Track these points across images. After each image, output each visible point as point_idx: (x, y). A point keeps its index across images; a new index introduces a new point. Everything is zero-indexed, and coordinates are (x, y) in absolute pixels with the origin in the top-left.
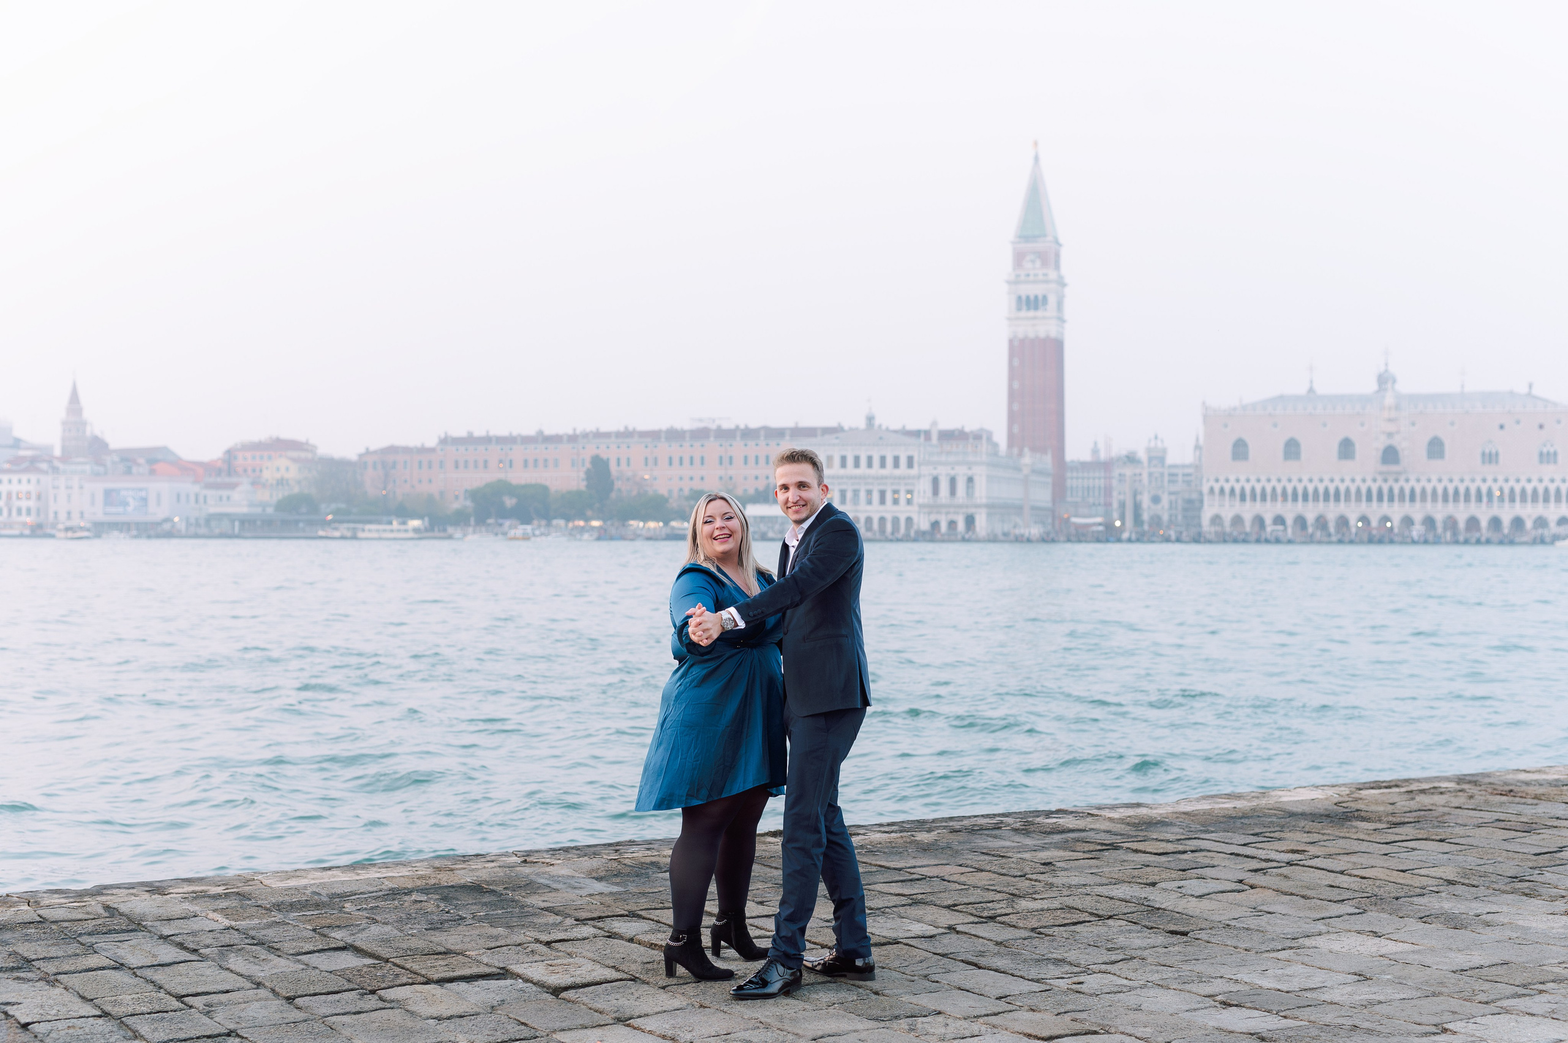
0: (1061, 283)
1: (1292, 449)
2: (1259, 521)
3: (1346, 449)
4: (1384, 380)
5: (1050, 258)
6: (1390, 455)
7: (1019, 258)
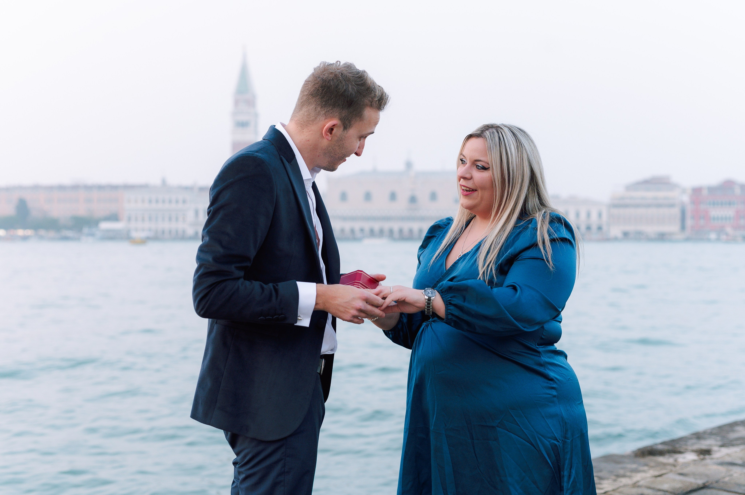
0: (256, 115)
1: (368, 197)
2: (352, 231)
3: (393, 196)
4: (409, 165)
5: (251, 102)
6: (413, 200)
7: (237, 102)
